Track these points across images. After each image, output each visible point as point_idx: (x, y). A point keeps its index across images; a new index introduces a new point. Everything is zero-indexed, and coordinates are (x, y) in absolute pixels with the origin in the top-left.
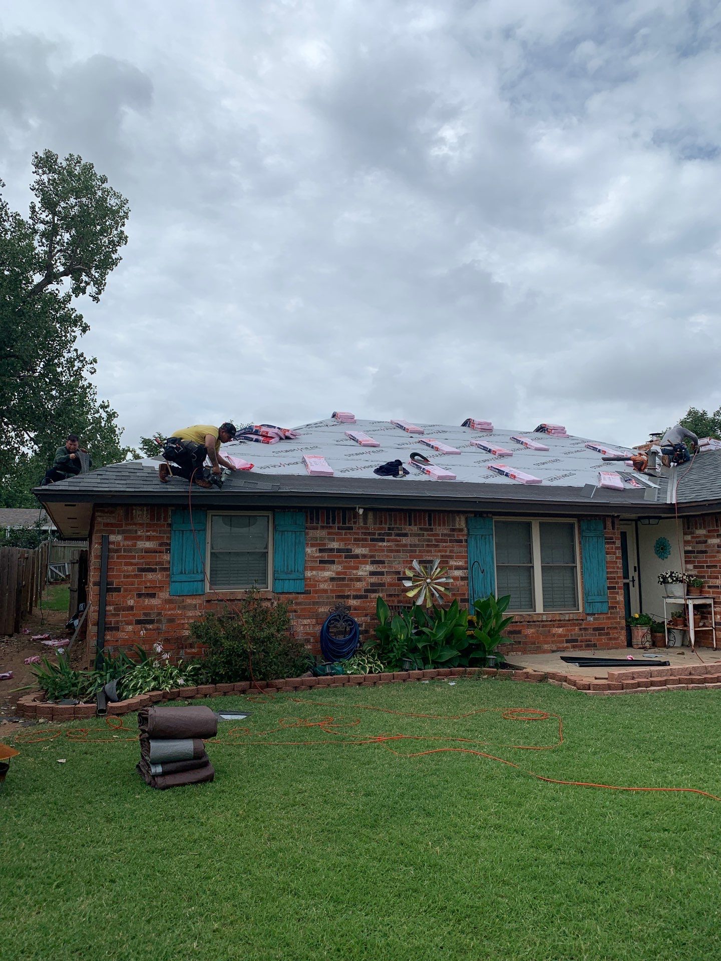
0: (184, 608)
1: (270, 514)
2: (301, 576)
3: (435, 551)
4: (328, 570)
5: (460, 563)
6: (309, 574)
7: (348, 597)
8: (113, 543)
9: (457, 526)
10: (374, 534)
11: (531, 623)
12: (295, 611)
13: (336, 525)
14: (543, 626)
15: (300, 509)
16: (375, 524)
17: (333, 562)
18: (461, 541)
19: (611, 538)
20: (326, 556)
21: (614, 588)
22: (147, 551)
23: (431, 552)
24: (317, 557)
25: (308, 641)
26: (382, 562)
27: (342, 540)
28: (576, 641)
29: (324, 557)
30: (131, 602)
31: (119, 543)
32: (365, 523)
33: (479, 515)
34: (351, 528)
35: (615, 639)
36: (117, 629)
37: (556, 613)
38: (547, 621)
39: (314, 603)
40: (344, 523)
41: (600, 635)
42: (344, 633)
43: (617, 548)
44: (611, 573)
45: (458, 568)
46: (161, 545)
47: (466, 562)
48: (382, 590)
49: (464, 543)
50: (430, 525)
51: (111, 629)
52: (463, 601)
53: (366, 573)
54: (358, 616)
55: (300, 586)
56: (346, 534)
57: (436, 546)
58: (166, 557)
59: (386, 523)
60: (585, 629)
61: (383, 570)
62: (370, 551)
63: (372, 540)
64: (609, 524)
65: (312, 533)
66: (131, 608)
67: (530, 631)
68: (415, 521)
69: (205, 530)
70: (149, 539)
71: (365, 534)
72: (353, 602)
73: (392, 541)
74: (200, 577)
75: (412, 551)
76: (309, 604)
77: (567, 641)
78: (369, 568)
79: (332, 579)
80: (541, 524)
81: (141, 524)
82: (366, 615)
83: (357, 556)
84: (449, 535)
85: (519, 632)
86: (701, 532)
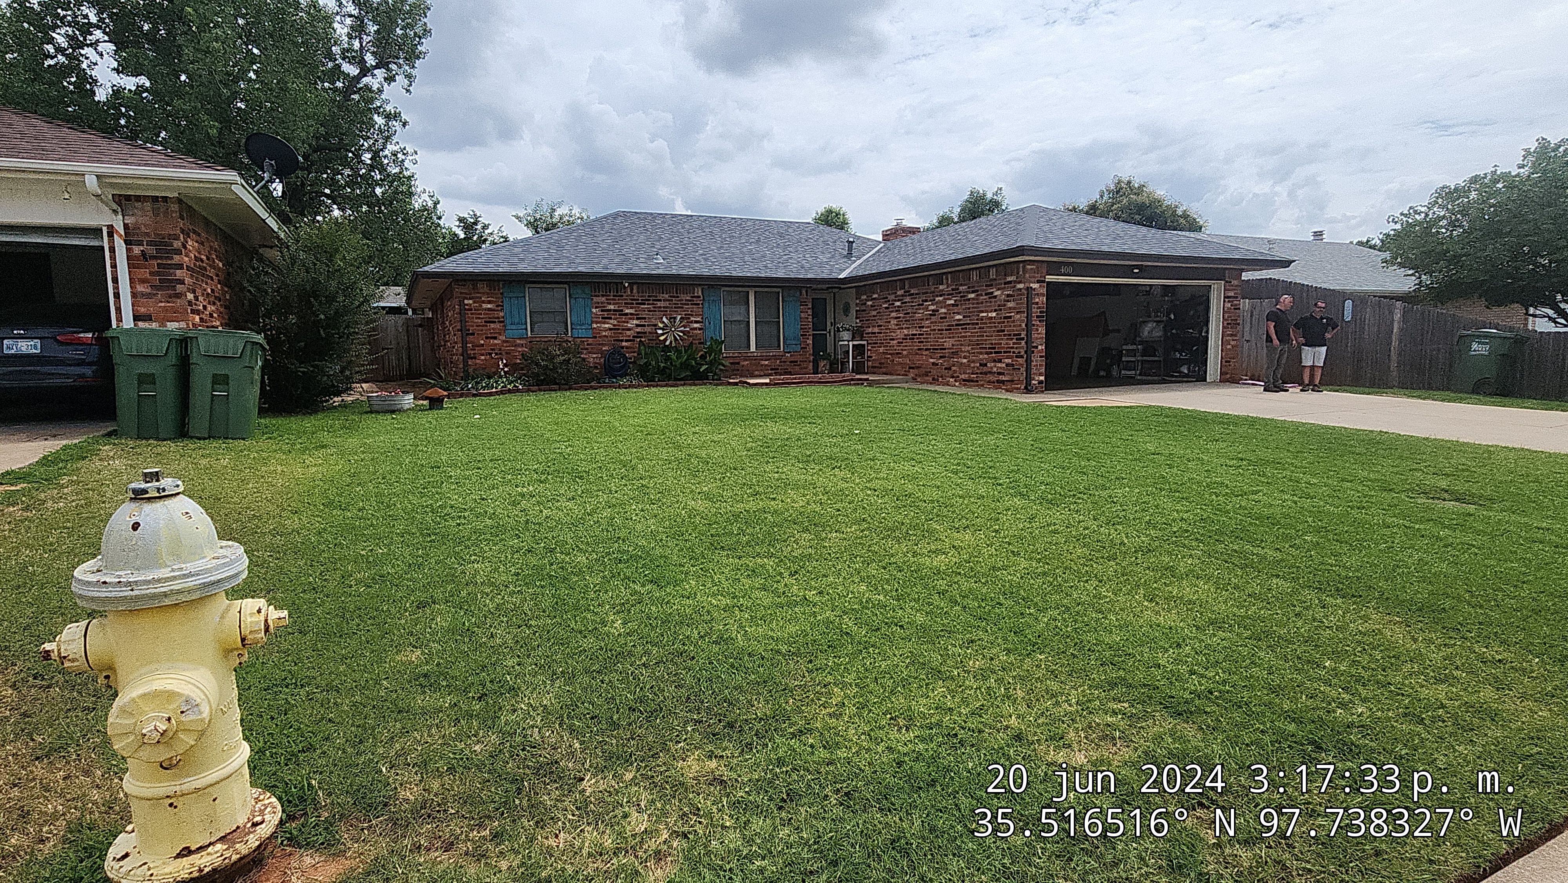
0: (516, 346)
1: (566, 286)
2: (590, 327)
3: (682, 311)
4: (608, 324)
5: (699, 319)
6: (595, 326)
7: (622, 341)
8: (467, 305)
9: (696, 294)
10: (638, 300)
11: (746, 358)
12: (587, 349)
13: (611, 294)
14: (755, 360)
15: (588, 283)
16: (639, 293)
17: (611, 318)
18: (699, 304)
19: (805, 302)
20: (606, 314)
21: (806, 335)
22: (489, 309)
23: (677, 311)
24: (600, 315)
25: (596, 368)
26: (645, 318)
27: (616, 304)
28: (778, 369)
29: (604, 315)
30: (482, 342)
31: (471, 305)
32: (632, 291)
33: (711, 286)
34: (622, 296)
35: (805, 369)
36: (475, 358)
37: (764, 352)
38: (757, 357)
39: (599, 345)
40: (617, 292)
41: (794, 366)
42: (620, 363)
43: (809, 309)
44: (803, 325)
45: (696, 322)
47: (702, 318)
48: (646, 337)
49: (701, 306)
50: (677, 293)
51: (472, 358)
52: (700, 343)
53: (633, 326)
54: (630, 352)
55: (589, 334)
56: (619, 300)
57: (682, 308)
58: (501, 314)
59: (646, 293)
60: (785, 362)
61: (646, 323)
62: (636, 311)
63: (637, 304)
64: (804, 292)
65: (595, 299)
66: (483, 345)
67: (745, 363)
68: (666, 291)
69: (524, 297)
70: (489, 302)
71: (632, 300)
72: (624, 344)
73: (651, 304)
74: (524, 327)
75: (664, 311)
76: (596, 345)
77: (772, 370)
78: (636, 322)
79: (610, 329)
80: (755, 292)
81: (484, 293)
82: (634, 352)
83: (627, 314)
84: (690, 301)
85: (738, 363)
86: (864, 297)
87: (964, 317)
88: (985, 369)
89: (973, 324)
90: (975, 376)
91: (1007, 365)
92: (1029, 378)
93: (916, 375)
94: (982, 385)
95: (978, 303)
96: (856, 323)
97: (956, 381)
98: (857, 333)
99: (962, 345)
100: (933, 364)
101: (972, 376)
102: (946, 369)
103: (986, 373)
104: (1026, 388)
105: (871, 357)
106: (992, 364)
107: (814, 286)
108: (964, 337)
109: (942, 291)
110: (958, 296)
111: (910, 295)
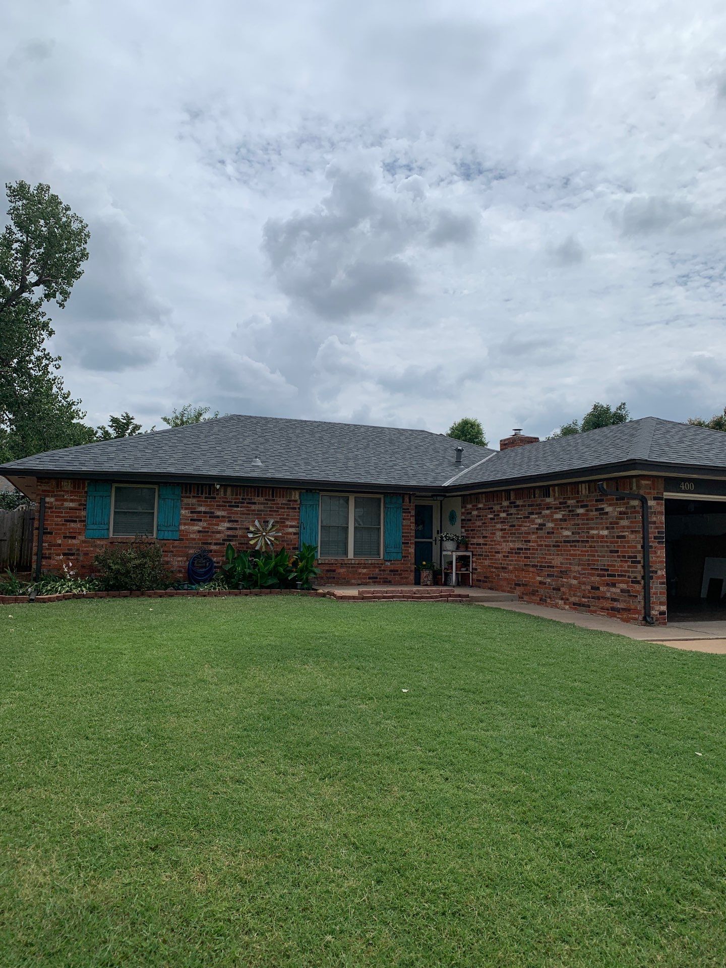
0: (96, 546)
1: (156, 487)
2: (177, 529)
3: (276, 515)
4: (197, 526)
5: (294, 523)
6: (182, 528)
7: (210, 544)
8: (48, 503)
9: (293, 498)
10: (232, 502)
11: (342, 565)
12: (172, 552)
13: (204, 495)
14: (352, 568)
15: (178, 484)
16: (232, 495)
17: (200, 520)
18: (295, 508)
19: (408, 509)
20: (195, 516)
21: (408, 543)
22: (71, 509)
23: (272, 515)
24: (190, 517)
25: (180, 572)
26: (237, 521)
27: (208, 506)
28: (377, 578)
29: (194, 517)
30: (59, 542)
31: (52, 503)
32: (224, 493)
33: (307, 490)
34: (215, 498)
35: (406, 578)
36: (49, 558)
37: (362, 559)
38: (355, 564)
39: (185, 547)
40: (210, 494)
41: (394, 575)
42: (205, 567)
43: (411, 516)
44: (406, 533)
45: (292, 527)
46: (80, 505)
47: (298, 523)
48: (235, 540)
49: (297, 510)
50: (273, 497)
51: (46, 558)
52: (294, 548)
53: (224, 529)
54: (217, 556)
55: (176, 536)
56: (210, 502)
57: (277, 511)
58: (83, 513)
59: (240, 496)
60: (384, 570)
61: (236, 526)
62: (228, 513)
63: (230, 506)
64: (407, 499)
65: (186, 500)
66: (60, 545)
67: (342, 570)
68: (262, 494)
69: (110, 496)
70: (72, 501)
71: (225, 502)
72: (214, 547)
73: (244, 507)
74: (106, 527)
75: (257, 514)
76: (182, 547)
77: (370, 578)
78: (227, 525)
79: (199, 532)
80: (356, 498)
81: (67, 491)
82: (223, 556)
83: (218, 517)
84: (286, 504)
85: (334, 571)
86: (469, 506)
87: (573, 533)
88: (597, 593)
89: (583, 541)
90: (586, 600)
91: (622, 591)
92: (647, 607)
93: (523, 594)
94: (595, 612)
95: (587, 519)
96: (462, 533)
97: (565, 603)
98: (462, 544)
99: (571, 564)
100: (540, 583)
101: (583, 599)
102: (554, 589)
103: (598, 598)
104: (645, 619)
105: (476, 569)
106: (605, 588)
107: (418, 494)
108: (571, 555)
109: (549, 504)
110: (566, 511)
111: (515, 507)
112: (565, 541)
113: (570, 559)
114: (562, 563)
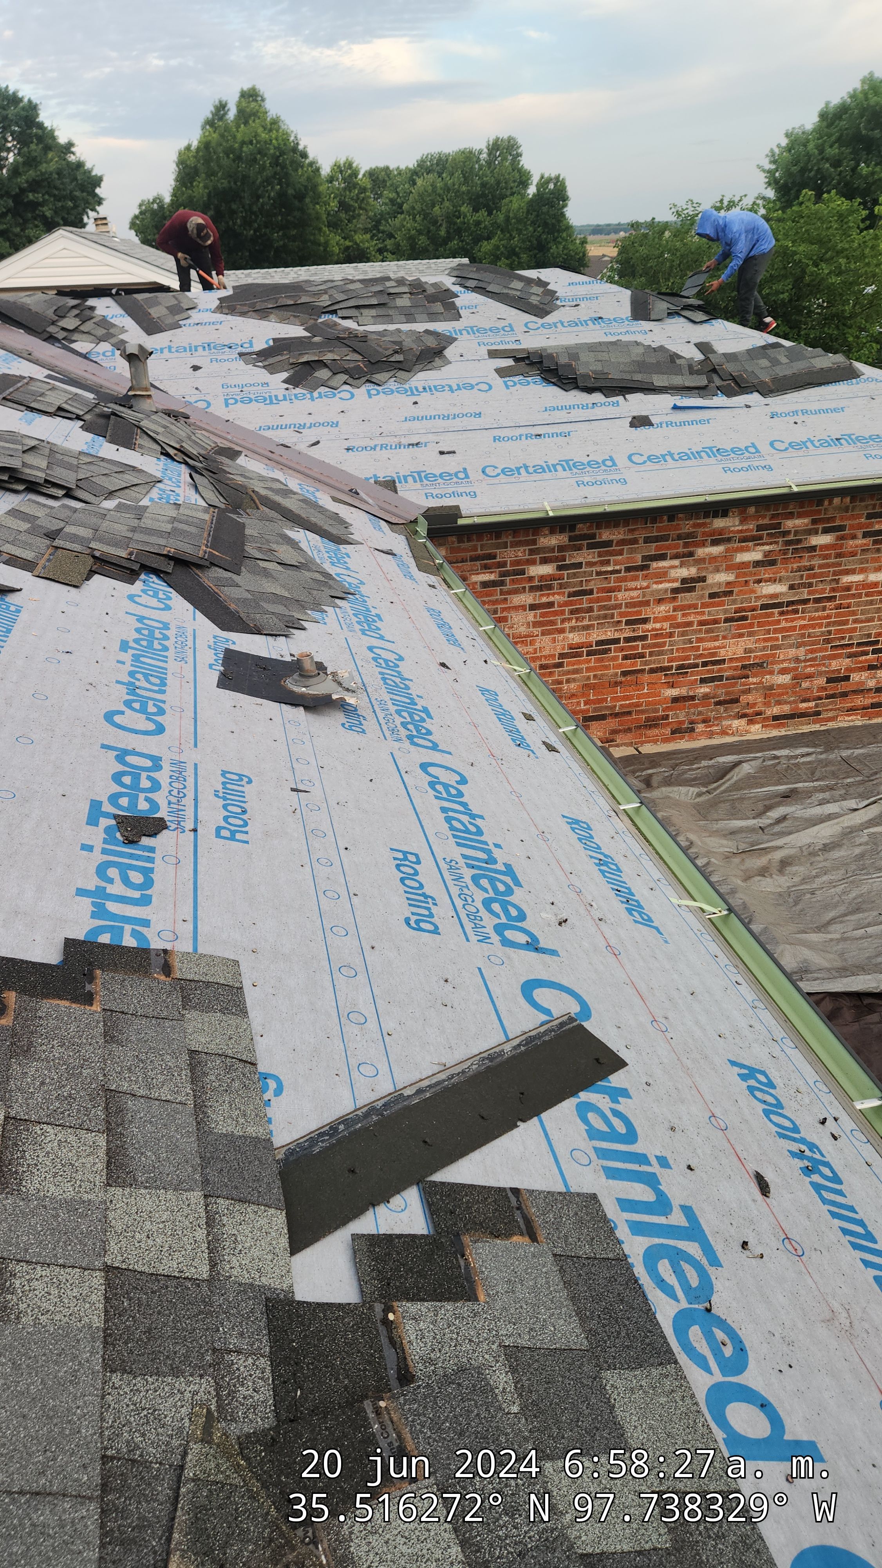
87: (791, 588)
89: (818, 600)
90: (811, 704)
95: (839, 556)
101: (804, 705)
102: (718, 703)
106: (865, 675)
109: (721, 531)
110: (777, 543)
111: (590, 547)
112: (764, 607)
113: (777, 639)
114: (746, 651)
